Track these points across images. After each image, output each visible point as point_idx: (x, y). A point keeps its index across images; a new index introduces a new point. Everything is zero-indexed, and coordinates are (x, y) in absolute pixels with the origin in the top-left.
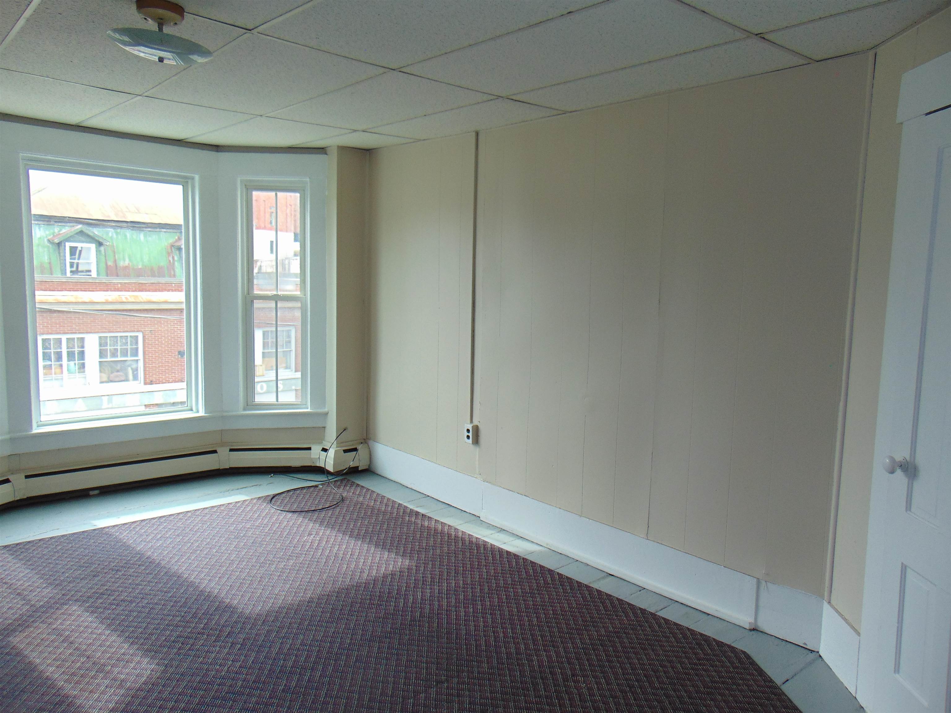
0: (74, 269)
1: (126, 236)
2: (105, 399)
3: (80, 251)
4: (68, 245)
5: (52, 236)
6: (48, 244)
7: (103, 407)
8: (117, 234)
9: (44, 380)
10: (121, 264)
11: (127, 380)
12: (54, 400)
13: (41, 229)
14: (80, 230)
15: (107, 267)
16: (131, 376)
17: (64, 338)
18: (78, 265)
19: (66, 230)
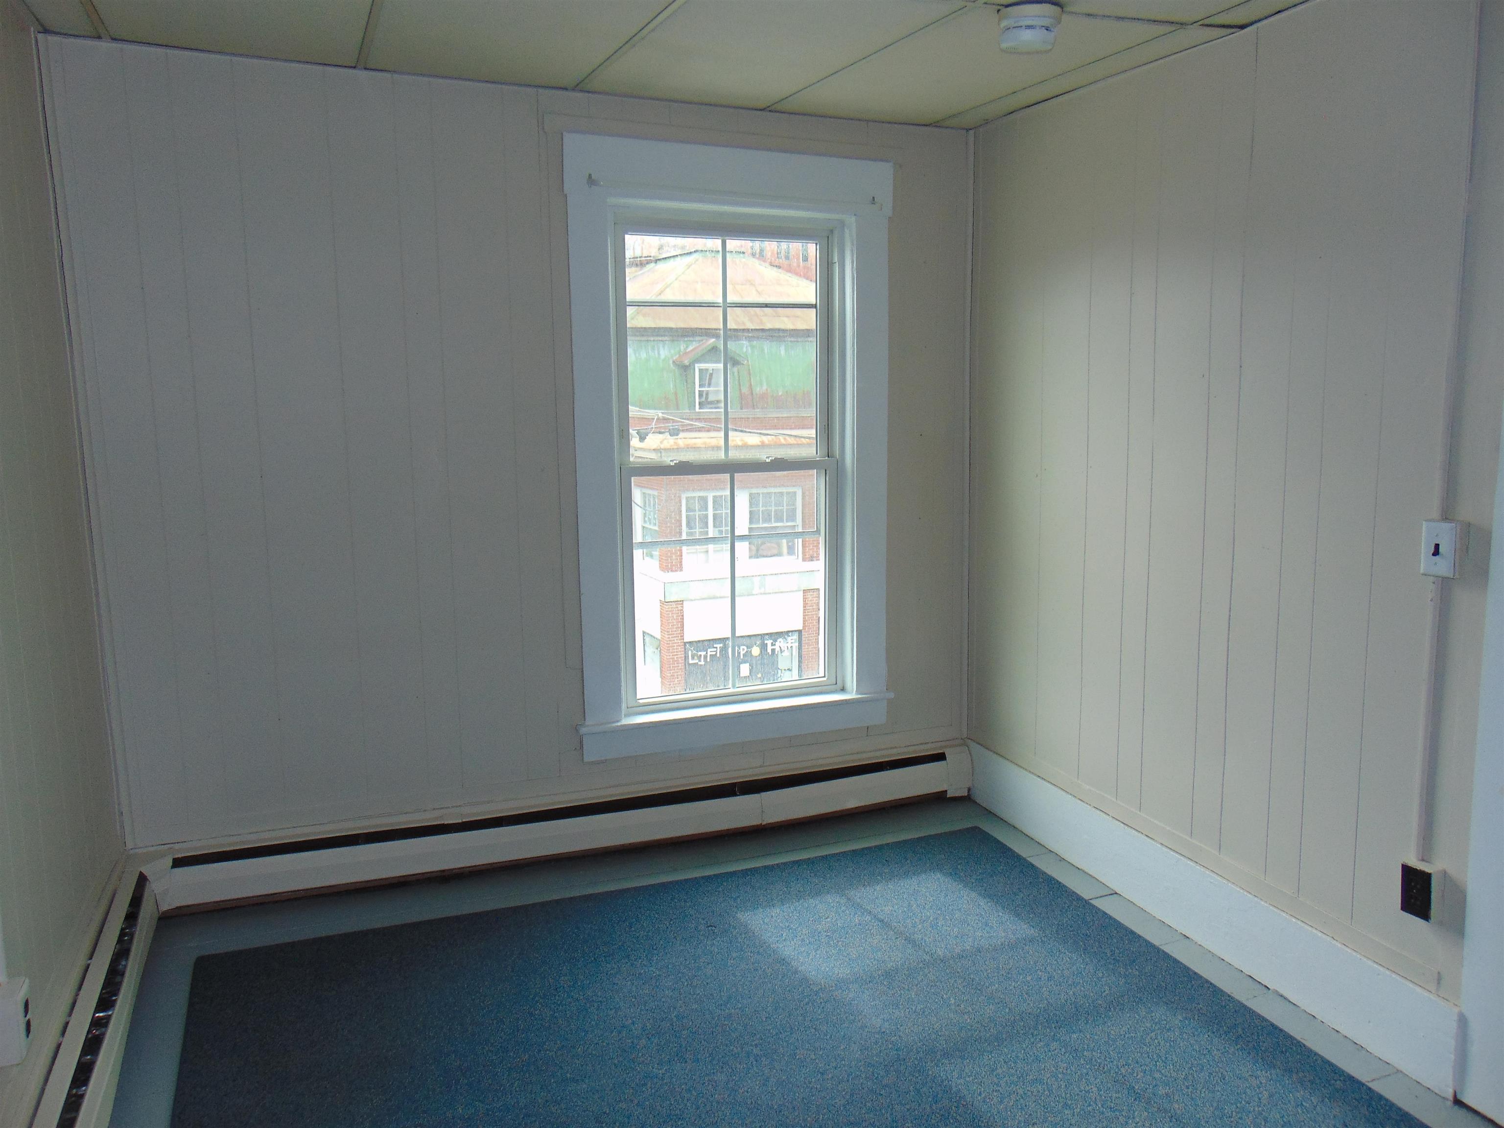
0: (703, 399)
1: (763, 350)
2: (757, 580)
3: (711, 375)
4: (698, 366)
5: (678, 356)
6: (674, 368)
7: (754, 592)
8: (753, 347)
9: (687, 553)
10: (758, 390)
11: (779, 554)
12: (696, 581)
13: (666, 347)
14: (712, 346)
15: (742, 397)
16: (785, 549)
17: (710, 496)
18: (707, 394)
19: (693, 346)
